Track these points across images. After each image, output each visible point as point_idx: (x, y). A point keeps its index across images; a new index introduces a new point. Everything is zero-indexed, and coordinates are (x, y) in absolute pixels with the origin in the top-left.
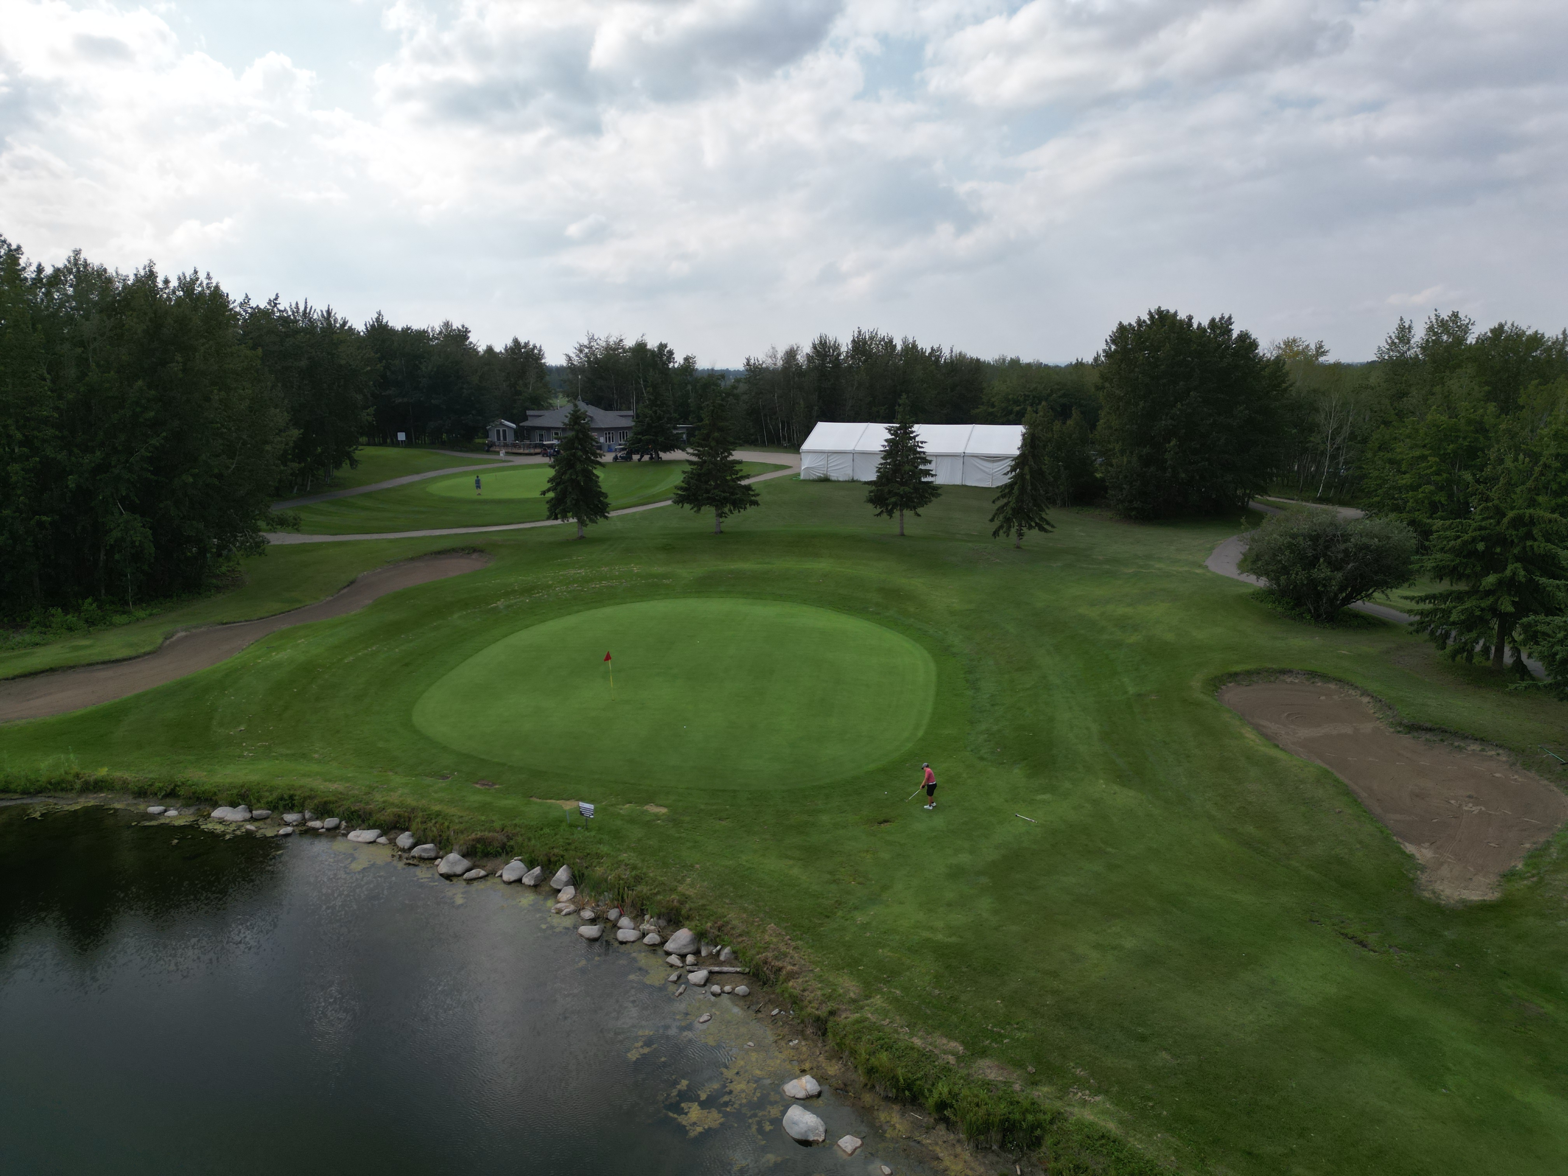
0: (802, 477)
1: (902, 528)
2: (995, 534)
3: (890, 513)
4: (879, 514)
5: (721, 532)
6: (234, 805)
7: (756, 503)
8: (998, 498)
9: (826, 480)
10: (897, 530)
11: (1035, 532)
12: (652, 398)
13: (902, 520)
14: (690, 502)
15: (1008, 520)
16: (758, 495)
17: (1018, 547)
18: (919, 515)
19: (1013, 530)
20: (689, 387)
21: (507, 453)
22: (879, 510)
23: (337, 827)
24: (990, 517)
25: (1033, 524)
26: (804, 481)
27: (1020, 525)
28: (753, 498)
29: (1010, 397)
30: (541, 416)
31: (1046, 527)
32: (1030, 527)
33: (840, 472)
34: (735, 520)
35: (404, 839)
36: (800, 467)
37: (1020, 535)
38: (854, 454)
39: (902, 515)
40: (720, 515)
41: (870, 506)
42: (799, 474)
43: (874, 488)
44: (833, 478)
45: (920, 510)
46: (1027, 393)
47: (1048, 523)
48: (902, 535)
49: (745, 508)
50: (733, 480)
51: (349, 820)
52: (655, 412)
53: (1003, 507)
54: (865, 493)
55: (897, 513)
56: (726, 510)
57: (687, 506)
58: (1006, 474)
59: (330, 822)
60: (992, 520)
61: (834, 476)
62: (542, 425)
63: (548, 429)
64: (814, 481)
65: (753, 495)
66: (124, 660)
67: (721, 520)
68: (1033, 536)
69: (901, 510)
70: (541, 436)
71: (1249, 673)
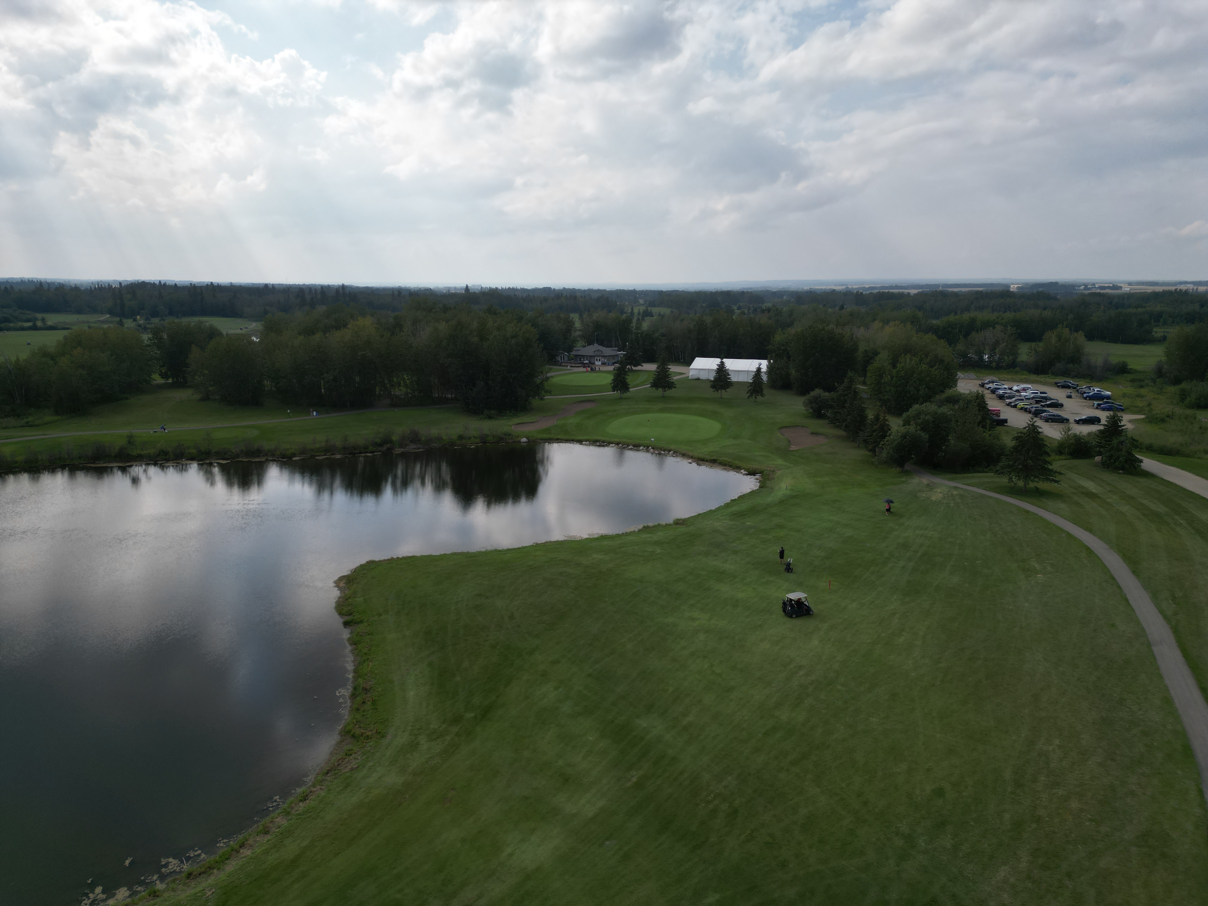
0: (690, 378)
1: (721, 396)
2: (748, 397)
3: (717, 391)
4: (714, 391)
5: (664, 396)
6: (586, 442)
7: (675, 387)
8: (749, 387)
9: (698, 379)
10: (720, 397)
11: (760, 397)
12: (631, 345)
13: (721, 393)
14: (655, 387)
15: (751, 393)
16: (676, 385)
17: (755, 401)
18: (726, 392)
19: (753, 396)
20: (639, 335)
21: (571, 366)
22: (714, 390)
23: (607, 444)
24: (747, 392)
25: (759, 394)
26: (690, 379)
27: (756, 395)
28: (674, 386)
29: (780, 343)
30: (579, 350)
31: (763, 395)
32: (758, 395)
33: (703, 376)
34: (669, 393)
35: (620, 445)
36: (689, 374)
37: (756, 398)
38: (709, 370)
39: (721, 392)
40: (665, 391)
41: (711, 388)
42: (689, 377)
43: (712, 383)
44: (701, 379)
45: (727, 390)
46: (788, 341)
47: (764, 394)
48: (721, 398)
49: (672, 389)
50: (668, 380)
51: (608, 444)
52: (632, 351)
53: (750, 389)
54: (710, 384)
55: (719, 391)
56: (666, 389)
57: (654, 388)
58: (751, 379)
59: (605, 444)
60: (747, 393)
61: (701, 378)
62: (580, 354)
63: (584, 356)
64: (694, 379)
65: (675, 385)
66: (532, 422)
67: (664, 392)
68: (759, 398)
69: (721, 390)
70: (580, 359)
71: (790, 426)
